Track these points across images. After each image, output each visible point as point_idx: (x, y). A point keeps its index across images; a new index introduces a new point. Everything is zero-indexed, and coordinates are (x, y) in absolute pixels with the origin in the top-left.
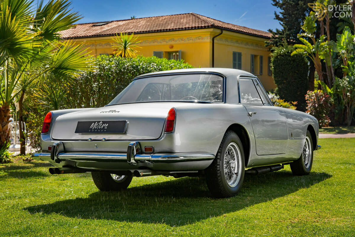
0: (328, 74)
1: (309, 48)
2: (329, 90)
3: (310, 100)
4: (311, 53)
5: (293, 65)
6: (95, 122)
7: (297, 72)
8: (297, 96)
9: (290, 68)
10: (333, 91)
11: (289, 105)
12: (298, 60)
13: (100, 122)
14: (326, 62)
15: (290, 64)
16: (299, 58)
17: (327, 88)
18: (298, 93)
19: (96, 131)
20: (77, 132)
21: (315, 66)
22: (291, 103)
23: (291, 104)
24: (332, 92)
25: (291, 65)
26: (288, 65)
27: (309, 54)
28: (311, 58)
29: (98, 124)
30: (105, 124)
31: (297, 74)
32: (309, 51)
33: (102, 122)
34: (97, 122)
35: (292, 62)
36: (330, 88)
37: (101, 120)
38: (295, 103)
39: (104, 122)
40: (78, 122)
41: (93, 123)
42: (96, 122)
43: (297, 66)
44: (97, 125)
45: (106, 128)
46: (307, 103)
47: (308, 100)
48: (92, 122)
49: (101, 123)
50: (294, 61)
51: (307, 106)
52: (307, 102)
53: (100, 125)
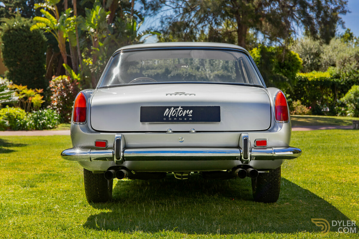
0: (72, 57)
1: (52, 22)
2: (75, 77)
3: (55, 88)
4: (55, 29)
5: (29, 43)
6: (170, 108)
7: (34, 51)
8: (33, 82)
9: (26, 46)
10: (80, 77)
11: (34, 93)
12: (35, 37)
13: (178, 107)
14: (70, 41)
15: (25, 41)
16: (36, 34)
17: (74, 74)
18: (35, 79)
19: (175, 119)
20: (143, 120)
21: (59, 46)
22: (36, 91)
23: (37, 93)
24: (79, 79)
25: (27, 42)
26: (23, 42)
27: (52, 31)
28: (55, 35)
29: (177, 110)
30: (187, 110)
31: (34, 54)
32: (52, 26)
33: (182, 107)
34: (173, 108)
35: (28, 39)
36: (77, 74)
37: (180, 105)
38: (40, 91)
39: (185, 108)
40: (141, 107)
41: (167, 110)
42: (172, 107)
43: (34, 43)
44: (174, 111)
45: (191, 115)
46: (52, 92)
47: (53, 88)
48: (166, 108)
49: (180, 108)
50: (30, 37)
51: (52, 95)
52: (52, 90)
53: (179, 112)
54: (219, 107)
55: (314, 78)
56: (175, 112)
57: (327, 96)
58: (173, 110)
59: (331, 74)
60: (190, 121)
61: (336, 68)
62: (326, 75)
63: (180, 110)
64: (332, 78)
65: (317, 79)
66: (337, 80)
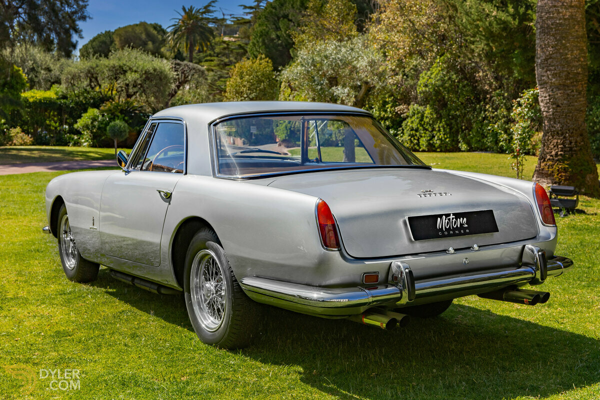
6: (441, 216)
13: (449, 215)
19: (451, 232)
29: (449, 220)
30: (460, 219)
33: (454, 214)
34: (444, 217)
37: (451, 212)
41: (439, 219)
42: (443, 215)
45: (466, 226)
48: (436, 217)
49: (451, 217)
53: (452, 222)
54: (491, 211)
55: (36, 98)
56: (448, 222)
57: (50, 121)
58: (446, 220)
59: (56, 94)
60: (468, 234)
61: (61, 86)
62: (51, 94)
63: (453, 219)
64: (58, 99)
65: (40, 100)
66: (65, 101)
